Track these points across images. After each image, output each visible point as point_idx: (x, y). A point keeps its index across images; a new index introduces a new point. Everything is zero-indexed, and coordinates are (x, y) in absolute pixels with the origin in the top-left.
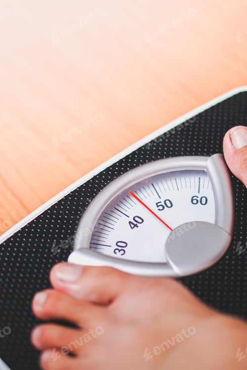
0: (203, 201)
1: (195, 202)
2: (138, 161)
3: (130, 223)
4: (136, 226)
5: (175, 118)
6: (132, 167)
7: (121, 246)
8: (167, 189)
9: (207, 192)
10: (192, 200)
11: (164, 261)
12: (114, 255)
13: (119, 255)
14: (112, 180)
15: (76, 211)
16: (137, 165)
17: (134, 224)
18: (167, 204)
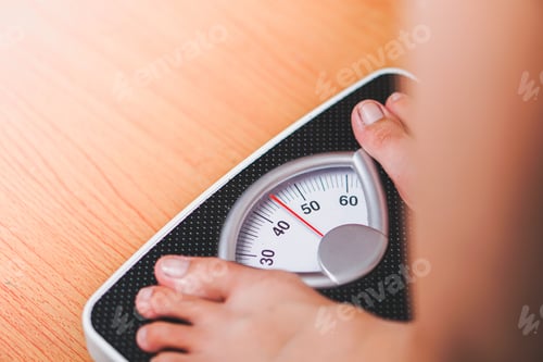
0: (353, 201)
1: (344, 202)
2: (270, 165)
3: (275, 229)
4: (281, 232)
5: (310, 110)
6: (271, 168)
7: (268, 256)
8: (312, 190)
9: (356, 191)
10: (341, 201)
11: (318, 269)
12: (260, 266)
13: (266, 265)
14: (250, 183)
15: (215, 220)
16: (276, 166)
17: (279, 231)
18: (313, 207)
